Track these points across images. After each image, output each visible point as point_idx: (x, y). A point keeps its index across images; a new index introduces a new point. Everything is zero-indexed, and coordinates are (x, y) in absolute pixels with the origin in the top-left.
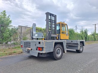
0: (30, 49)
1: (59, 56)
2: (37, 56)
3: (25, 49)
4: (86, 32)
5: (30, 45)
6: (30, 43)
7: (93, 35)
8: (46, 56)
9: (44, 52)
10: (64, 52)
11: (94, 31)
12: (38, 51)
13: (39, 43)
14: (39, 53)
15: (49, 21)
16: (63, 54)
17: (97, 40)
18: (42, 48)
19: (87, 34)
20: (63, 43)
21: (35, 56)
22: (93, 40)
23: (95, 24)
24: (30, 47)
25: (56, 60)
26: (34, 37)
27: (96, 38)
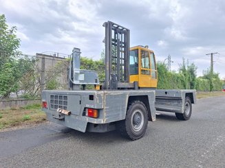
0: (66, 113)
1: (138, 129)
2: (84, 131)
3: (52, 112)
4: (192, 72)
5: (66, 103)
6: (66, 97)
7: (206, 77)
8: (105, 130)
9: (102, 121)
10: (151, 120)
11: (210, 69)
12: (88, 119)
13: (91, 97)
14: (89, 124)
15: (113, 44)
16: (147, 123)
17: (214, 88)
18: (98, 110)
19: (194, 76)
20: (149, 97)
21: (80, 130)
22: (207, 90)
23: (212, 54)
24: (65, 108)
25: (132, 140)
26: (75, 82)
27: (214, 85)
